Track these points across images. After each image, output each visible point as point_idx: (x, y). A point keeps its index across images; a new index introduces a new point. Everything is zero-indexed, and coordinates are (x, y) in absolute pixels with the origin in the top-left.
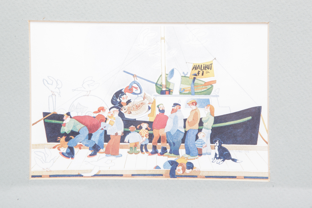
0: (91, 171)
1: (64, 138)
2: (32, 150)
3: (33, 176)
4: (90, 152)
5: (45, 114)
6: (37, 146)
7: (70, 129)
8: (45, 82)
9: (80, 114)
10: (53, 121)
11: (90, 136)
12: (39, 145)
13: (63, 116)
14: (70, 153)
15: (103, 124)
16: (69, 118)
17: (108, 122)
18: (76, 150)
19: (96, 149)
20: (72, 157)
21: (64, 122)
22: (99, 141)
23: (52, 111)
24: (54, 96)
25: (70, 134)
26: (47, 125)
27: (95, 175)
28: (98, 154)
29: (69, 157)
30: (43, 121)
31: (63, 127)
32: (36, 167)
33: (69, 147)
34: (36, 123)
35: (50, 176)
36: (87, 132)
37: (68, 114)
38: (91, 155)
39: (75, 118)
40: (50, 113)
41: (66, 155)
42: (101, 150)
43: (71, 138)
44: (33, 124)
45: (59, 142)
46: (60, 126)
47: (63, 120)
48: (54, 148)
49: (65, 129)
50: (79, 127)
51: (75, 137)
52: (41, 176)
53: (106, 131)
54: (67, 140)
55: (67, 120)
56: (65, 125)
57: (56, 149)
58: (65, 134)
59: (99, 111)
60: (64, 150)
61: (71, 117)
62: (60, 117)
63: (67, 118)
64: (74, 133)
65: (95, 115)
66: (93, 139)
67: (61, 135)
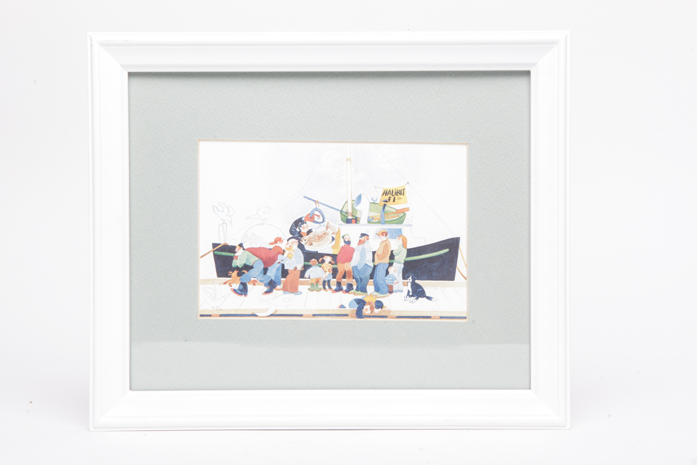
0: (267, 310)
1: (236, 272)
2: (201, 287)
3: (201, 316)
4: (266, 289)
5: (215, 245)
6: (206, 281)
7: (243, 263)
8: (215, 208)
9: (254, 246)
10: (224, 254)
11: (265, 271)
12: (208, 280)
13: (235, 247)
14: (243, 290)
15: (280, 257)
16: (241, 250)
17: (286, 254)
18: (249, 286)
19: (272, 285)
20: (245, 295)
21: (236, 255)
22: (276, 277)
23: (222, 242)
24: (224, 225)
25: (242, 268)
26: (217, 258)
27: (271, 315)
28: (274, 291)
29: (241, 295)
30: (212, 253)
31: (234, 260)
32: (205, 305)
33: (242, 283)
34: (204, 255)
35: (221, 316)
36: (262, 266)
37: (241, 245)
38: (266, 292)
39: (248, 249)
40: (220, 244)
41: (239, 292)
42: (278, 287)
43: (244, 273)
44: (202, 257)
45: (230, 277)
46: (232, 258)
47: (235, 252)
48: (225, 283)
49: (237, 263)
50: (253, 260)
51: (248, 271)
52: (210, 316)
53: (283, 265)
54: (239, 275)
55: (239, 252)
56: (237, 258)
57: (227, 285)
58: (237, 268)
59: (276, 242)
60: (236, 286)
61: (244, 249)
62: (232, 249)
63: (239, 249)
64: (248, 267)
65: (272, 247)
66: (268, 274)
67: (233, 269)
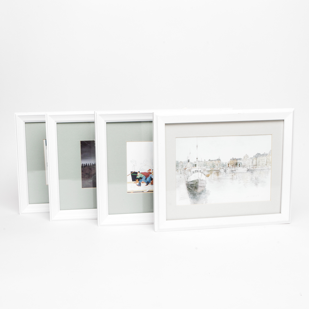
0: (146, 190)
1: (138, 180)
2: (128, 184)
3: (128, 192)
4: (146, 184)
5: (131, 172)
6: (129, 183)
7: (140, 177)
9: (143, 172)
10: (134, 174)
11: (146, 179)
13: (137, 172)
14: (140, 185)
15: (150, 175)
17: (152, 174)
18: (142, 184)
19: (148, 183)
20: (140, 186)
22: (149, 180)
23: (134, 171)
24: (134, 166)
26: (132, 176)
27: (148, 192)
28: (149, 185)
29: (139, 186)
30: (131, 175)
32: (129, 189)
35: (133, 192)
36: (145, 178)
37: (139, 172)
38: (146, 185)
39: (141, 173)
42: (150, 183)
43: (140, 180)
44: (128, 176)
46: (136, 176)
48: (134, 183)
49: (138, 177)
50: (143, 176)
52: (130, 192)
53: (151, 177)
55: (139, 174)
56: (138, 175)
58: (138, 178)
59: (149, 170)
60: (138, 184)
62: (136, 173)
64: (141, 178)
65: (148, 172)
66: (147, 180)
67: (137, 179)
